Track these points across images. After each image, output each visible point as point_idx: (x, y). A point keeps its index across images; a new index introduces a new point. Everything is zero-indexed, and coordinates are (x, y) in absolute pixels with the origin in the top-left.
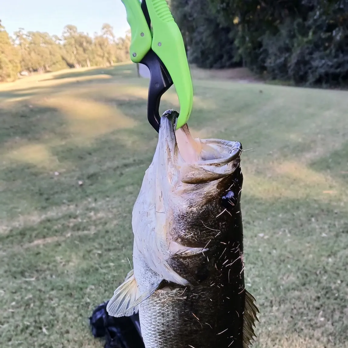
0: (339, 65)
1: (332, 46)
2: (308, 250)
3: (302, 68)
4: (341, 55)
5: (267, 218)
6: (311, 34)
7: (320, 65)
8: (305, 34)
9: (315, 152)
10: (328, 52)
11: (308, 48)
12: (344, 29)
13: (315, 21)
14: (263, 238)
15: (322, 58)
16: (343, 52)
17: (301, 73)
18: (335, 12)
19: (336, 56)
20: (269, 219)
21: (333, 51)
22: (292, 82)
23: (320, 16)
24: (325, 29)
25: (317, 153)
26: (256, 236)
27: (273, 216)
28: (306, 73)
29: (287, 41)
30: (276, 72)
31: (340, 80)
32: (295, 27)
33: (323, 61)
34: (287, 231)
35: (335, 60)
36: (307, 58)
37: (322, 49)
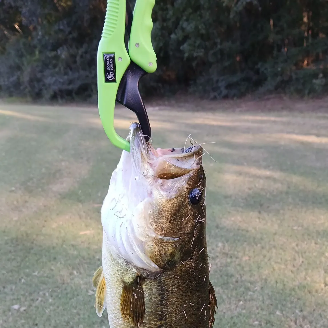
0: (70, 82)
1: (60, 65)
2: (76, 319)
3: (36, 85)
4: (70, 73)
5: (20, 280)
6: (37, 52)
7: (52, 82)
8: (32, 53)
9: (62, 183)
10: (57, 69)
11: (37, 66)
12: (67, 48)
13: (40, 40)
14: (18, 310)
15: (52, 75)
16: (71, 69)
17: (37, 90)
18: (56, 32)
19: (66, 74)
20: (23, 281)
21: (62, 69)
22: (29, 99)
23: (43, 36)
24: (49, 48)
25: (65, 185)
26: (9, 310)
27: (28, 275)
28: (41, 90)
29: (17, 60)
30: (12, 89)
31: (74, 95)
32: (21, 46)
33: (54, 79)
34: (47, 294)
35: (66, 77)
36: (39, 75)
37: (50, 67)
